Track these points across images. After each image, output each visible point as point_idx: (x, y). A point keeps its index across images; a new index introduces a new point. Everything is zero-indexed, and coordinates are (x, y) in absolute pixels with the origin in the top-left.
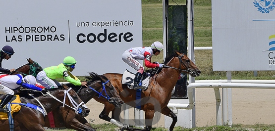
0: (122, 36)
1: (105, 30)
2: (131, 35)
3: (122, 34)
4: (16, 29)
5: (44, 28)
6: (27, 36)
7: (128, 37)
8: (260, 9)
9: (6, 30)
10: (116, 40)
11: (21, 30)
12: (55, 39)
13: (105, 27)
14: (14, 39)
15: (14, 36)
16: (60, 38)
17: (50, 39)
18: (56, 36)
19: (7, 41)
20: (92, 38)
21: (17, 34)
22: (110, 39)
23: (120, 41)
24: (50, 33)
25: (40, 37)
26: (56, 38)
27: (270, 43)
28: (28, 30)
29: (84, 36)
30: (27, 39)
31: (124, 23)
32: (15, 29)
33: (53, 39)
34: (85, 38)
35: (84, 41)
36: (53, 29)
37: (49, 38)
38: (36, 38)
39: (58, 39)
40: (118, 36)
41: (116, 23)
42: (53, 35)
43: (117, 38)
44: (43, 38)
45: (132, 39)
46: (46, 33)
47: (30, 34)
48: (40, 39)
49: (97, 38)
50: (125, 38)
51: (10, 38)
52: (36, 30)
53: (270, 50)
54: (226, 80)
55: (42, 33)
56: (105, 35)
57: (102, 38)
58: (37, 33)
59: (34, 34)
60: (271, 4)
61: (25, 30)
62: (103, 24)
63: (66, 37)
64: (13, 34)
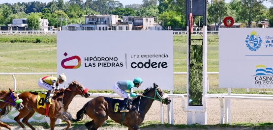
0: (160, 65)
1: (149, 60)
2: (166, 64)
3: (160, 63)
5: (110, 58)
6: (99, 63)
7: (164, 65)
8: (250, 48)
9: (85, 59)
10: (156, 67)
11: (95, 59)
13: (149, 58)
14: (90, 65)
16: (120, 65)
18: (118, 63)
19: (85, 66)
20: (140, 65)
21: (92, 62)
22: (152, 66)
23: (159, 67)
24: (114, 62)
25: (107, 64)
26: (118, 65)
27: (257, 71)
28: (99, 59)
29: (136, 64)
30: (99, 65)
31: (161, 56)
32: (91, 59)
33: (115, 65)
34: (136, 65)
35: (136, 67)
36: (116, 59)
37: (113, 65)
38: (104, 65)
40: (158, 63)
42: (116, 63)
43: (157, 65)
44: (109, 65)
45: (167, 66)
46: (111, 62)
47: (101, 62)
49: (144, 65)
50: (162, 66)
51: (87, 65)
53: (256, 75)
54: (227, 94)
55: (109, 62)
56: (149, 63)
57: (147, 65)
58: (105, 62)
59: (103, 62)
60: (257, 45)
61: (97, 59)
62: (148, 56)
63: (124, 64)
64: (90, 62)
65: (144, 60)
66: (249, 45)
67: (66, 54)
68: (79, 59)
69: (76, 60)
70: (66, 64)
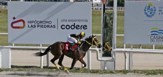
0: (82, 27)
1: (74, 24)
2: (86, 26)
3: (82, 26)
4: (33, 22)
5: (46, 21)
6: (38, 25)
7: (85, 27)
8: (147, 15)
9: (28, 22)
10: (79, 28)
11: (35, 22)
12: (51, 27)
13: (74, 22)
14: (32, 26)
15: (32, 25)
16: (53, 27)
17: (49, 27)
18: (51, 25)
19: (28, 27)
20: (68, 27)
22: (76, 28)
23: (81, 29)
24: (49, 24)
25: (44, 26)
26: (51, 26)
27: (152, 32)
28: (38, 22)
29: (64, 26)
30: (38, 27)
31: (83, 21)
32: (32, 22)
33: (50, 27)
34: (65, 27)
35: (64, 28)
36: (50, 22)
37: (48, 26)
38: (42, 26)
39: (52, 27)
40: (80, 26)
41: (79, 21)
42: (50, 25)
43: (80, 27)
44: (45, 26)
45: (87, 28)
46: (47, 24)
47: (39, 24)
48: (44, 27)
49: (70, 27)
50: (84, 28)
51: (30, 26)
52: (42, 23)
53: (151, 35)
54: (130, 49)
55: (45, 24)
56: (74, 26)
58: (43, 24)
59: (41, 24)
60: (153, 13)
61: (37, 22)
62: (73, 21)
63: (56, 26)
64: (31, 24)
65: (71, 24)
66: (146, 13)
67: (14, 18)
68: (24, 22)
69: (22, 23)
70: (14, 25)
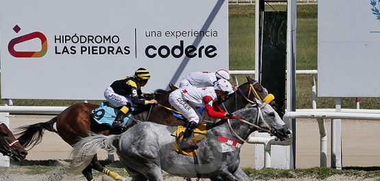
0: (203, 51)
1: (182, 42)
2: (214, 49)
3: (203, 47)
4: (68, 38)
5: (104, 37)
6: (82, 47)
7: (210, 51)
9: (56, 39)
11: (75, 39)
12: (117, 52)
13: (181, 38)
14: (65, 50)
15: (65, 47)
16: (124, 51)
17: (112, 51)
18: (119, 48)
19: (56, 53)
21: (69, 44)
22: (187, 53)
23: (200, 56)
24: (112, 44)
25: (98, 49)
26: (119, 50)
28: (83, 39)
29: (155, 49)
30: (82, 51)
31: (205, 34)
32: (66, 39)
33: (115, 52)
34: (156, 52)
35: (155, 55)
36: (115, 39)
37: (110, 50)
38: (93, 50)
39: (121, 52)
40: (198, 49)
41: (195, 34)
42: (116, 47)
43: (197, 52)
44: (103, 50)
45: (215, 54)
46: (107, 44)
47: (86, 45)
48: (98, 52)
49: (171, 52)
50: (207, 53)
51: (60, 50)
52: (94, 40)
54: (334, 110)
55: (102, 44)
56: (181, 48)
57: (177, 52)
58: (95, 44)
59: (91, 44)
61: (79, 40)
62: (179, 34)
63: (132, 49)
64: (64, 44)
65: (172, 42)
66: (377, 11)
67: (17, 29)
68: (43, 39)
69: (38, 40)
70: (18, 48)
